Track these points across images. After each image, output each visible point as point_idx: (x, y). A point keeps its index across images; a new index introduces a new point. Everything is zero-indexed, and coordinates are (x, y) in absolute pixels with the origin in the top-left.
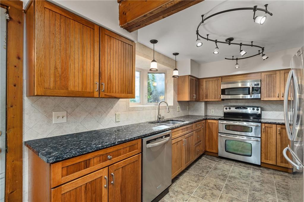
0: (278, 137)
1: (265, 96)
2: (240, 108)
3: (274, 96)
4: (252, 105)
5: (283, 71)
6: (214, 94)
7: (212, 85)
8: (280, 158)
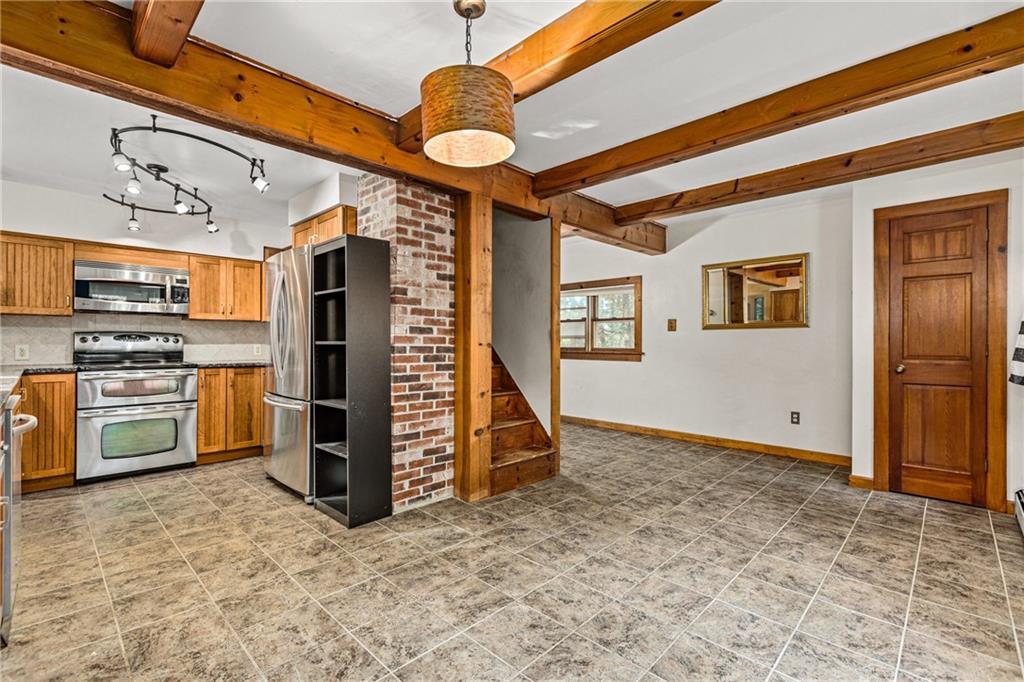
0: (230, 392)
1: (198, 308)
2: (129, 337)
3: (216, 311)
4: (159, 331)
5: (232, 262)
6: (43, 292)
7: (33, 261)
8: (232, 434)
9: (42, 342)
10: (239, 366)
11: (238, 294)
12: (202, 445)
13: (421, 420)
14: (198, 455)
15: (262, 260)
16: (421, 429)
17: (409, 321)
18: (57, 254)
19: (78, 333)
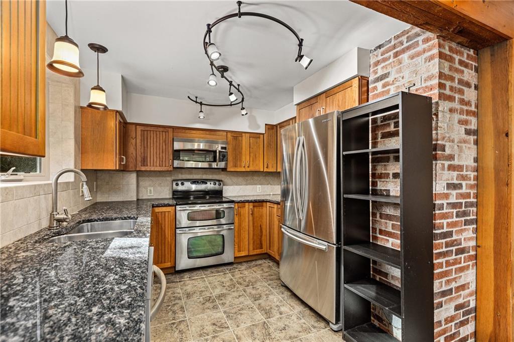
0: (251, 218)
1: (232, 165)
2: (198, 182)
3: (240, 166)
4: (211, 178)
5: (249, 135)
6: (160, 158)
7: (155, 140)
8: (252, 245)
9: (159, 186)
10: (255, 201)
11: (252, 155)
12: (236, 251)
13: (454, 276)
14: (235, 258)
15: (264, 132)
16: (453, 285)
17: (445, 177)
18: (166, 135)
19: (174, 180)
